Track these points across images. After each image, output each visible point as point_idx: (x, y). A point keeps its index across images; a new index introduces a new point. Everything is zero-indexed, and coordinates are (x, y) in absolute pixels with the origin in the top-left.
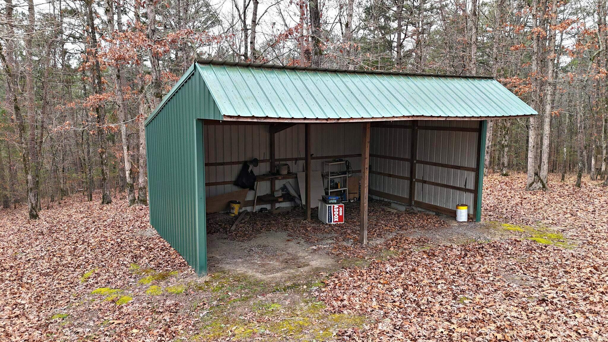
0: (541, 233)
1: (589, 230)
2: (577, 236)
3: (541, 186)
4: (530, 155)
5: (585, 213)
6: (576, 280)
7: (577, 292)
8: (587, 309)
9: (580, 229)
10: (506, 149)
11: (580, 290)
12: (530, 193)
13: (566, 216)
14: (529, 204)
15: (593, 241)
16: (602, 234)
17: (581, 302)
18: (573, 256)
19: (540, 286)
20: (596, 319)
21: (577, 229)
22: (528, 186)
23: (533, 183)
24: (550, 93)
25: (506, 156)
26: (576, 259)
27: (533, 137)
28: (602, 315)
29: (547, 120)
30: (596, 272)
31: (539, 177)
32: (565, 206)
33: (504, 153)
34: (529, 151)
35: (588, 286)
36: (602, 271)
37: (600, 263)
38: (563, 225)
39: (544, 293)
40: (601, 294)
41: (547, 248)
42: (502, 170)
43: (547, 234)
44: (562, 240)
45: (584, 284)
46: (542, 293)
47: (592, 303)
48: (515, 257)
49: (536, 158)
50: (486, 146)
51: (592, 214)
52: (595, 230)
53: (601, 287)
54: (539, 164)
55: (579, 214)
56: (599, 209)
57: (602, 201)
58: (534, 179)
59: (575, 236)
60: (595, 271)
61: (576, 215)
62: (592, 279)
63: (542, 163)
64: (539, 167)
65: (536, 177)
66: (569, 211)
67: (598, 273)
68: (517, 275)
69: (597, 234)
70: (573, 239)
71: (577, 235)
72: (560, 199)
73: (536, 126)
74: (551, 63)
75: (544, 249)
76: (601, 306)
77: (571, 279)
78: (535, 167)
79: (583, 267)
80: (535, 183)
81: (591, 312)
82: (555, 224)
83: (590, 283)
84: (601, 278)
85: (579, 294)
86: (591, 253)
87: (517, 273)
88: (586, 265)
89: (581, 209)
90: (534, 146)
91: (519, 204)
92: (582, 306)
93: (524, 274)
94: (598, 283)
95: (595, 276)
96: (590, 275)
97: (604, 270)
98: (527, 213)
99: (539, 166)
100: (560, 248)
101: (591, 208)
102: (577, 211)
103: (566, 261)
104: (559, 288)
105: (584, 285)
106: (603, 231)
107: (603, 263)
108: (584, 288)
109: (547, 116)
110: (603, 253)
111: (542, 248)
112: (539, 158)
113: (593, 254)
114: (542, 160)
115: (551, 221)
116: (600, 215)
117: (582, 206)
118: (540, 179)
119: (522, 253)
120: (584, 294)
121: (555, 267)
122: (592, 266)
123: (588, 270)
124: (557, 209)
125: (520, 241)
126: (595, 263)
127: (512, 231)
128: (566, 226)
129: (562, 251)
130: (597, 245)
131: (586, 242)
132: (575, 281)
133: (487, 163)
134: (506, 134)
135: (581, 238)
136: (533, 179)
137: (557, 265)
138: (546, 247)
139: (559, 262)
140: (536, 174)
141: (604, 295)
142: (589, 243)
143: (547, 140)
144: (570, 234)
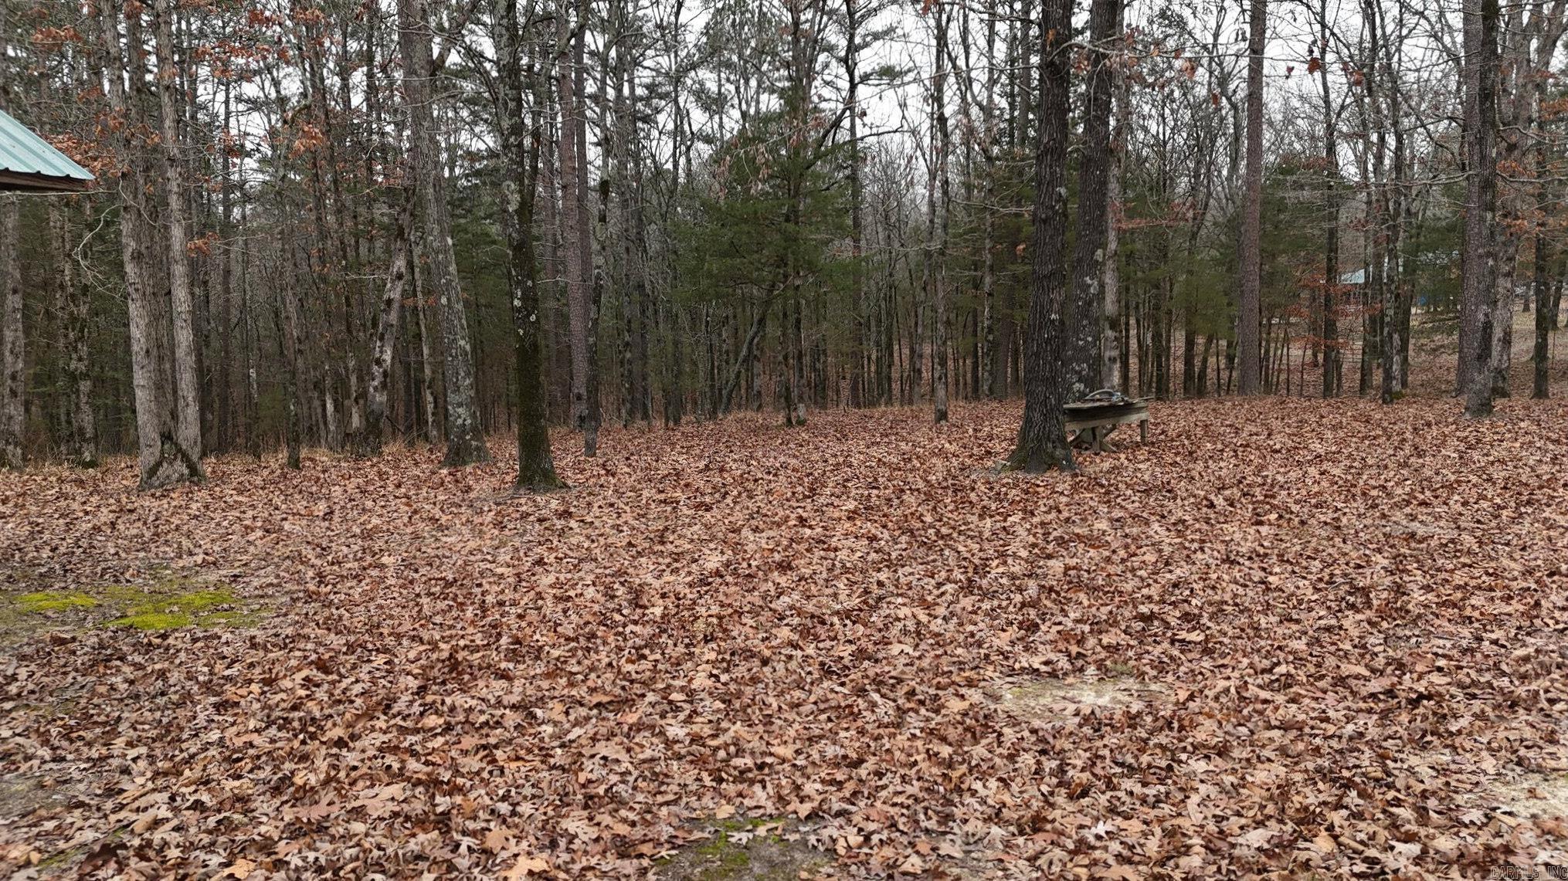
0: (159, 599)
1: (313, 561)
2: (279, 585)
3: (186, 472)
4: (140, 378)
5: (305, 522)
6: (252, 724)
7: (251, 771)
8: (281, 825)
9: (288, 563)
10: (85, 386)
11: (264, 758)
12: (153, 495)
13: (251, 537)
14: (140, 524)
15: (323, 589)
16: (348, 566)
17: (263, 806)
18: (254, 646)
19: (112, 792)
20: (311, 856)
21: (278, 566)
22: (145, 476)
23: (159, 464)
24: (175, 189)
25: (85, 408)
26: (261, 653)
27: (142, 323)
28: (332, 831)
29: (179, 270)
30: (323, 676)
31: (176, 444)
32: (250, 514)
33: (78, 397)
34: (135, 367)
35: (290, 735)
36: (343, 671)
37: (337, 648)
38: (237, 564)
39: (121, 815)
40: (335, 750)
41: (171, 641)
42: (78, 452)
43: (180, 597)
44: (226, 606)
45: (280, 729)
46: (113, 818)
47: (304, 795)
48: (33, 703)
49: (159, 387)
50: (8, 372)
51: (324, 519)
52: (330, 558)
53: (335, 725)
54: (171, 405)
55: (287, 526)
56: (343, 508)
57: (350, 487)
58: (162, 452)
59: (271, 585)
60: (320, 676)
61: (281, 529)
62: (310, 704)
63: (181, 402)
64: (174, 416)
65: (166, 446)
66: (259, 524)
67: (330, 678)
68: (24, 774)
69: (336, 567)
70: (262, 597)
71: (275, 581)
72: (240, 498)
73: (149, 290)
74: (166, 99)
75: (159, 647)
76: (332, 795)
77: (234, 729)
78: (159, 416)
79: (281, 675)
80: (165, 465)
81: (296, 831)
82: (214, 564)
83: (300, 719)
84: (337, 692)
85: (262, 775)
86: (313, 624)
87: (24, 767)
88: (293, 663)
89: (294, 514)
90: (147, 351)
91: (104, 528)
92: (264, 819)
93: (54, 760)
94: (327, 712)
95: (321, 694)
96: (303, 693)
97: (348, 666)
98: (127, 551)
99: (172, 414)
100: (216, 630)
101: (322, 507)
102: (285, 519)
103: (227, 668)
104: (187, 773)
105: (280, 734)
106: (351, 556)
107: (347, 644)
108: (278, 745)
109: (178, 258)
110: (347, 615)
111: (150, 644)
112: (169, 388)
113: (317, 624)
114: (180, 393)
115: (199, 559)
116: (344, 520)
117: (300, 506)
118: (180, 450)
119: (70, 679)
120: (277, 769)
121: (187, 697)
122: (312, 662)
123: (299, 677)
124: (225, 523)
125: (74, 639)
126: (321, 650)
127: (50, 613)
128: (245, 565)
129: (220, 638)
130: (332, 597)
131: (301, 595)
132: (251, 727)
133: (17, 428)
134: (81, 338)
135: (289, 586)
136: (158, 454)
137: (196, 688)
138: (164, 637)
139: (201, 678)
140: (167, 437)
141: (344, 752)
142: (310, 597)
143: (185, 332)
144: (256, 583)
